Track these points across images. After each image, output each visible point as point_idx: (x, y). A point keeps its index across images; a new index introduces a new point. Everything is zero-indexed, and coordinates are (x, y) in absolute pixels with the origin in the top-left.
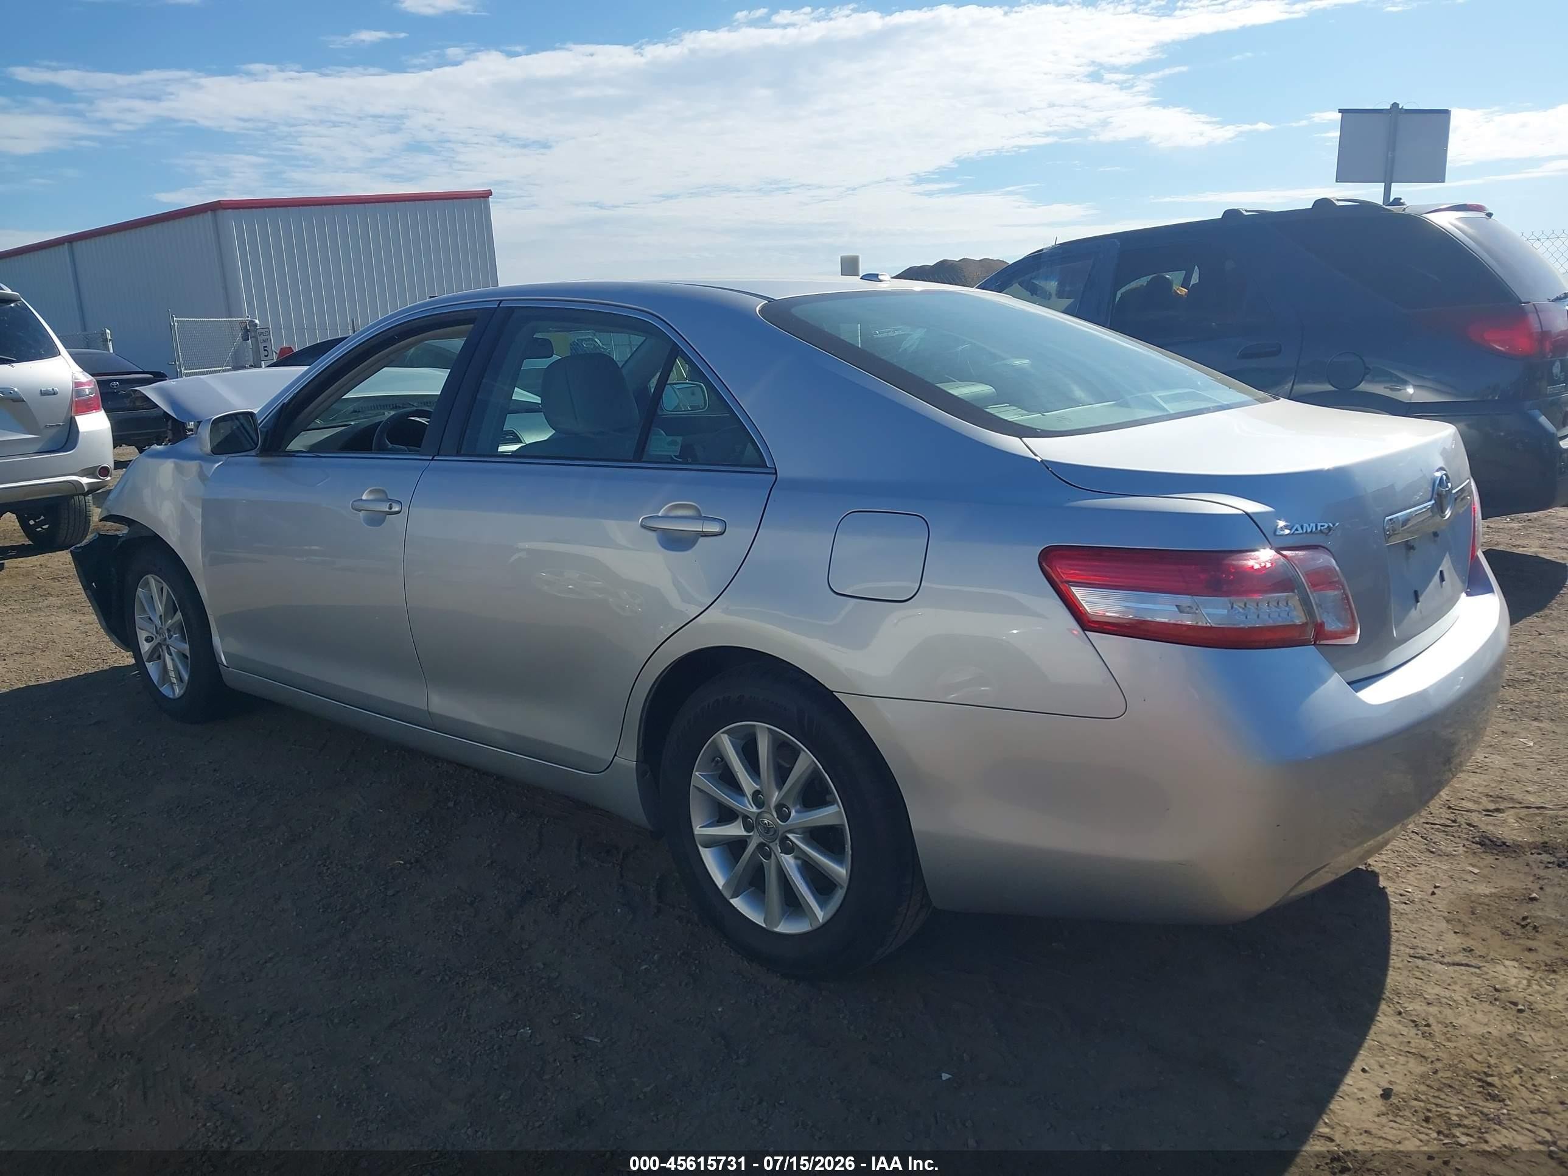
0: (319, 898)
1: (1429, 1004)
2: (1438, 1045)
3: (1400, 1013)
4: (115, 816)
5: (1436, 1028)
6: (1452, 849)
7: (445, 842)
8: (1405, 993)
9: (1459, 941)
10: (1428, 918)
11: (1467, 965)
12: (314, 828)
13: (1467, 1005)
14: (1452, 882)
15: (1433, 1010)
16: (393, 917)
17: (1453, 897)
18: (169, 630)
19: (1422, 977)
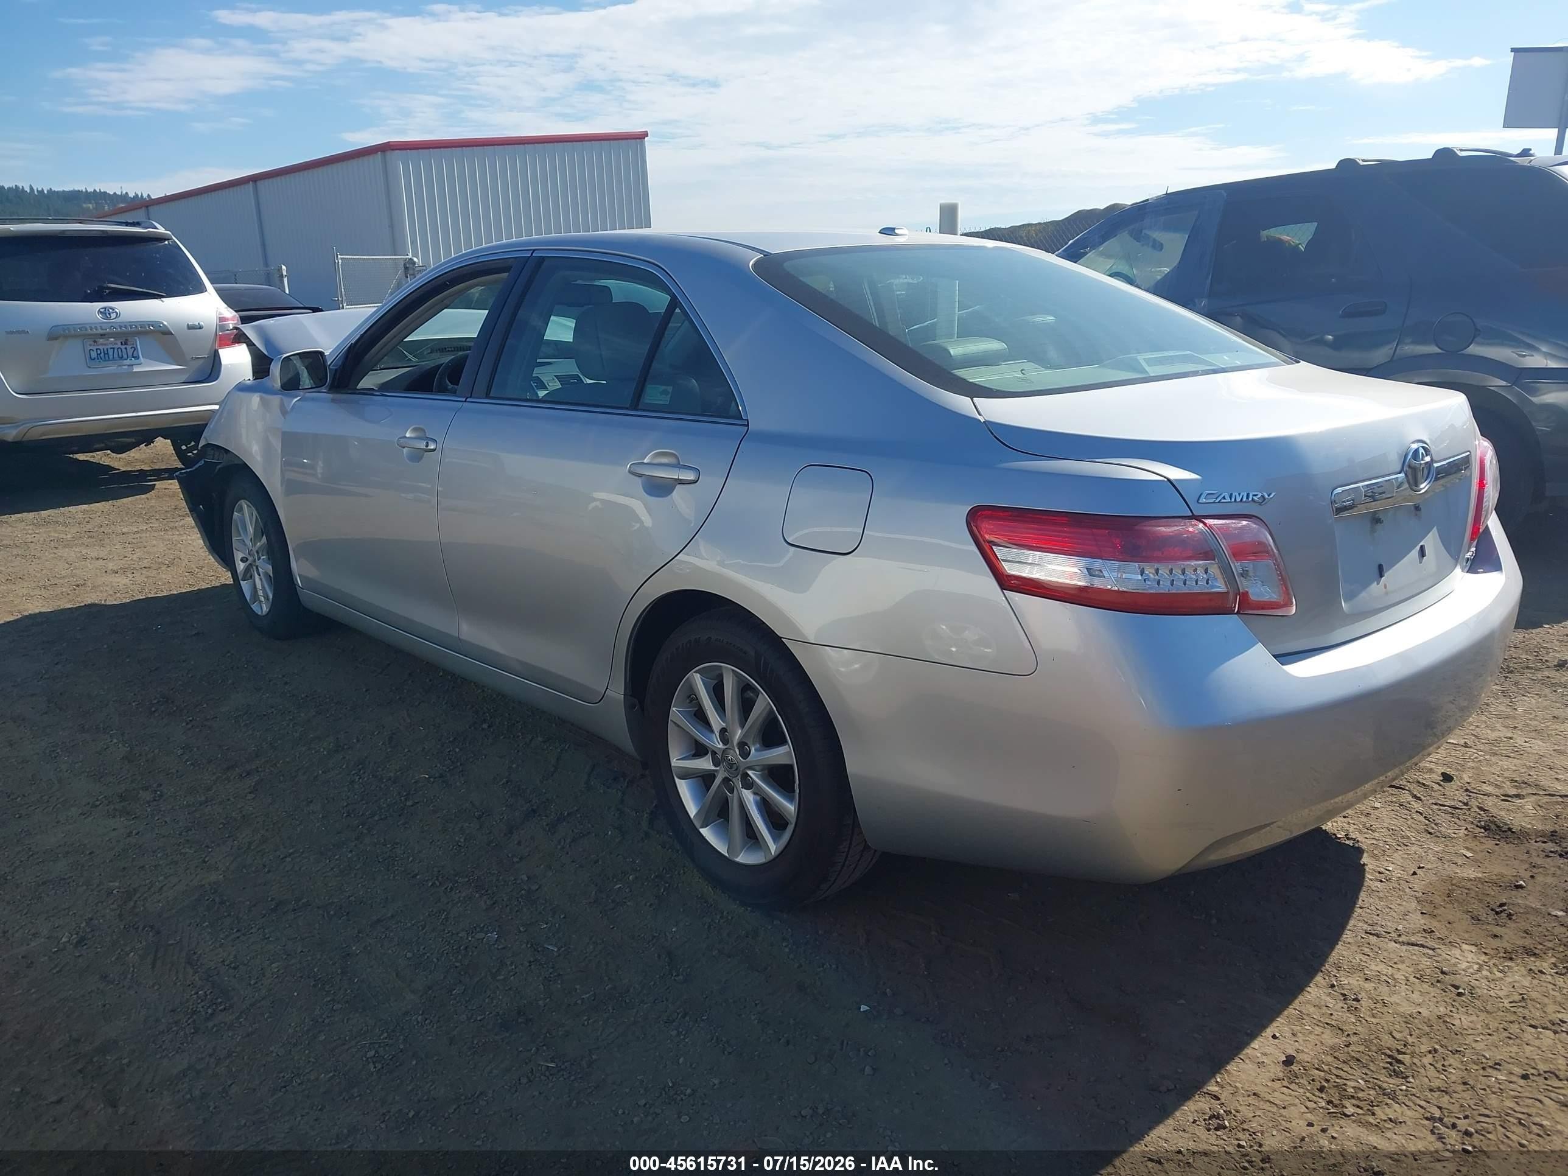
0: (345, 804)
1: (1366, 979)
2: (1359, 1019)
3: (1333, 986)
4: (191, 718)
5: (1365, 1003)
6: (1452, 831)
7: (471, 760)
8: (1345, 967)
9: (1423, 921)
10: (1400, 897)
11: (1422, 946)
12: (358, 741)
13: (1406, 985)
14: (1440, 864)
15: (1369, 986)
16: (406, 825)
17: (1434, 878)
18: (257, 552)
19: (1370, 954)
